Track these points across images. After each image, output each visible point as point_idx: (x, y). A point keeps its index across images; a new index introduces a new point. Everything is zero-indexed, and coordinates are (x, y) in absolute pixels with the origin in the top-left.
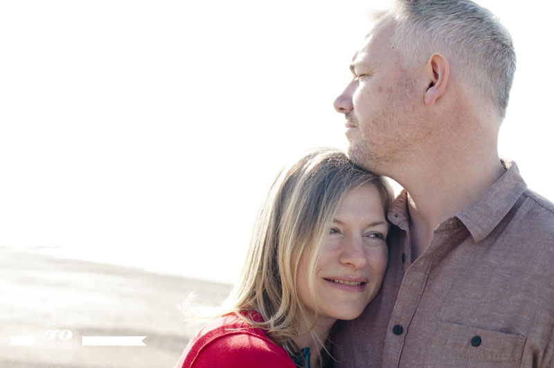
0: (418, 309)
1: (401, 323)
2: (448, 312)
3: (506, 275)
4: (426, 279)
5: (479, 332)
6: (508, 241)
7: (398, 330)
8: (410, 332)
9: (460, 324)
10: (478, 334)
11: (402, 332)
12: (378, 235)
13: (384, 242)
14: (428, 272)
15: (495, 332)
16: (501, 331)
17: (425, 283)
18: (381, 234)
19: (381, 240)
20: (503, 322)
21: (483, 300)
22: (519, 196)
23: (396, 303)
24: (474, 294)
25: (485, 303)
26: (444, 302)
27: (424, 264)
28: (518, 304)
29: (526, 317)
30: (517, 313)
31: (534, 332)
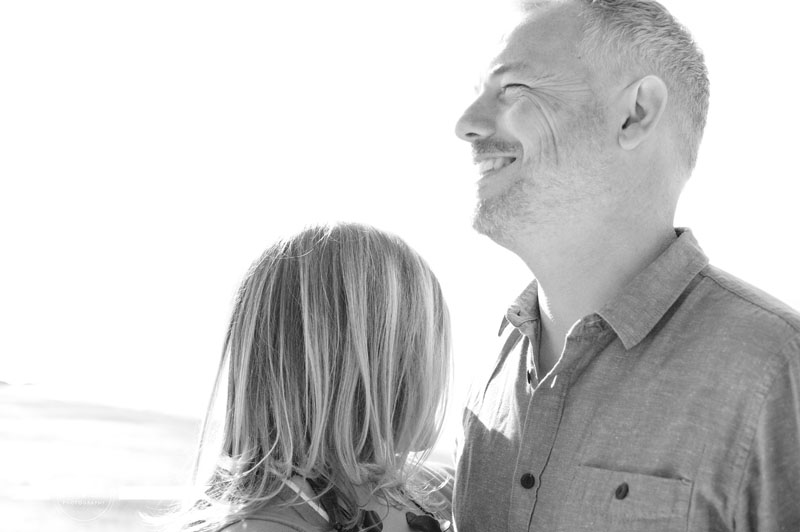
0: (554, 450)
1: (532, 472)
2: (589, 452)
3: (665, 393)
4: (562, 405)
5: (627, 478)
6: (669, 342)
7: (528, 481)
8: (543, 483)
9: (603, 468)
10: (625, 480)
11: (533, 483)
14: (564, 394)
15: (646, 477)
16: (656, 474)
17: (560, 410)
20: (657, 460)
21: (635, 432)
22: (693, 277)
24: (621, 423)
25: (637, 436)
26: (583, 437)
28: (678, 434)
29: (690, 452)
30: (678, 446)
31: (703, 473)
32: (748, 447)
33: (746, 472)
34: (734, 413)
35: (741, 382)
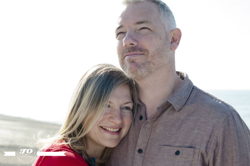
0: (149, 141)
1: (141, 148)
2: (164, 141)
7: (140, 151)
8: (146, 152)
9: (169, 146)
10: (178, 150)
11: (142, 152)
12: (127, 108)
13: (131, 111)
14: (152, 124)
15: (186, 148)
16: (188, 147)
17: (151, 129)
18: (129, 108)
19: (129, 110)
20: (189, 143)
23: (139, 139)
24: (175, 133)
25: (180, 136)
27: (150, 120)
29: (199, 140)
30: (195, 139)
31: (203, 146)
32: (215, 138)
33: (214, 146)
34: (212, 128)
35: (214, 119)
